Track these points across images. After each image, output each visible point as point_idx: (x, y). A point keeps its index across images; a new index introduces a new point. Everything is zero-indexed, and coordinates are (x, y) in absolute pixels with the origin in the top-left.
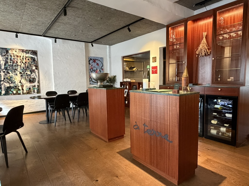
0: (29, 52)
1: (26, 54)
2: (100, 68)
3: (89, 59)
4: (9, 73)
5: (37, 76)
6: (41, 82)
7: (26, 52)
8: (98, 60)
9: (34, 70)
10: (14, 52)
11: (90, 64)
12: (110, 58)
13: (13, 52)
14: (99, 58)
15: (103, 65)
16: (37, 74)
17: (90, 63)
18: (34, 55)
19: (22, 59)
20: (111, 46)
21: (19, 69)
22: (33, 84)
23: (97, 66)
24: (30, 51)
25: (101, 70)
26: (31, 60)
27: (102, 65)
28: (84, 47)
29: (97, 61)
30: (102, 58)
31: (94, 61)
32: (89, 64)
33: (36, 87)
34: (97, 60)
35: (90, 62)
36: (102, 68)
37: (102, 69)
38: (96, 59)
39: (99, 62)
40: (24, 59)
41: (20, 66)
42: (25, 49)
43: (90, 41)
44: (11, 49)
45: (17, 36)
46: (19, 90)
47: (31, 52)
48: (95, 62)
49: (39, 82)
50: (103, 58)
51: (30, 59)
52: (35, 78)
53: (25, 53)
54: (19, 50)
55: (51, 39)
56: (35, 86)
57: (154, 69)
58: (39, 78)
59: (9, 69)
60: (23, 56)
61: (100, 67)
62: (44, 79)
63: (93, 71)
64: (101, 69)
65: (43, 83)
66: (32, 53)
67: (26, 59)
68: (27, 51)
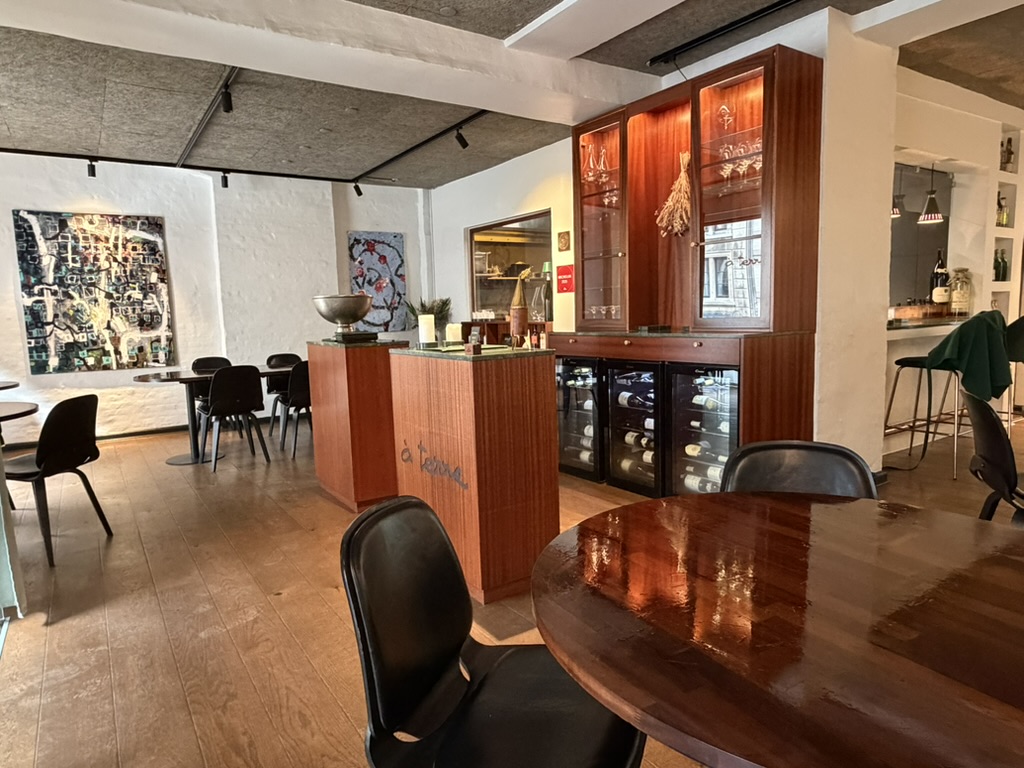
0: (135, 224)
1: (127, 230)
2: (393, 272)
3: (352, 242)
4: (71, 298)
5: (166, 304)
6: (179, 325)
7: (124, 224)
8: (383, 243)
9: (155, 284)
10: (86, 225)
11: (356, 257)
12: (429, 233)
13: (81, 226)
14: (385, 234)
15: (402, 261)
16: (165, 298)
17: (356, 255)
18: (152, 233)
19: (112, 249)
20: (433, 191)
21: (103, 283)
22: (153, 334)
23: (379, 266)
24: (138, 218)
25: (396, 279)
26: (144, 250)
27: (400, 262)
28: (331, 199)
29: (379, 248)
30: (399, 237)
31: (370, 246)
32: (352, 257)
33: (164, 342)
34: (379, 242)
35: (354, 250)
36: (399, 273)
37: (401, 277)
38: (377, 239)
39: (388, 252)
40: (120, 246)
41: (108, 271)
42: (122, 212)
43: (351, 178)
44: (74, 215)
45: (92, 171)
46: (106, 353)
47: (143, 223)
48: (374, 250)
49: (171, 326)
50: (402, 237)
51: (139, 246)
52: (157, 313)
53: (121, 226)
54: (102, 216)
55: (209, 174)
56: (158, 340)
57: (565, 277)
58: (171, 312)
59: (69, 282)
60: (117, 238)
61: (393, 269)
62: (191, 315)
63: (366, 284)
64: (396, 275)
65: (185, 328)
66: (145, 227)
67: (124, 247)
68: (129, 221)
